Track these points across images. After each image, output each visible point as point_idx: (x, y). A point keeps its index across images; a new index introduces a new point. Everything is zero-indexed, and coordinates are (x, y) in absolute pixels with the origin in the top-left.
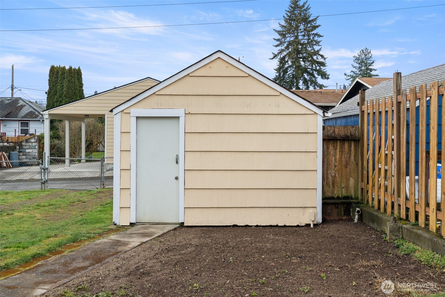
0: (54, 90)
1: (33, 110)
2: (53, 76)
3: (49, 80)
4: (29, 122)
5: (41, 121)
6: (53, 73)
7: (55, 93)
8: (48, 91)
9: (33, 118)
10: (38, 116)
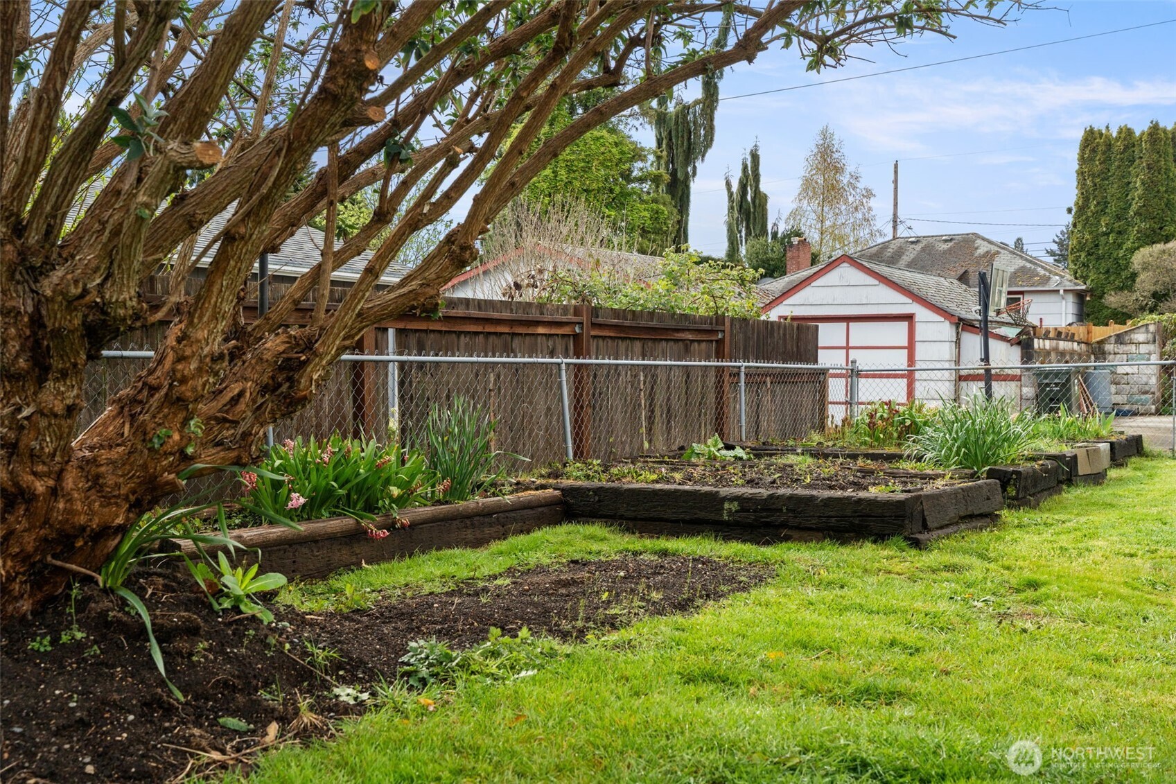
0: (1099, 199)
1: (1028, 265)
2: (1092, 159)
3: (1081, 173)
4: (1021, 296)
5: (1062, 292)
6: (1094, 151)
7: (1099, 208)
8: (1077, 204)
9: (1036, 286)
10: (1049, 278)
